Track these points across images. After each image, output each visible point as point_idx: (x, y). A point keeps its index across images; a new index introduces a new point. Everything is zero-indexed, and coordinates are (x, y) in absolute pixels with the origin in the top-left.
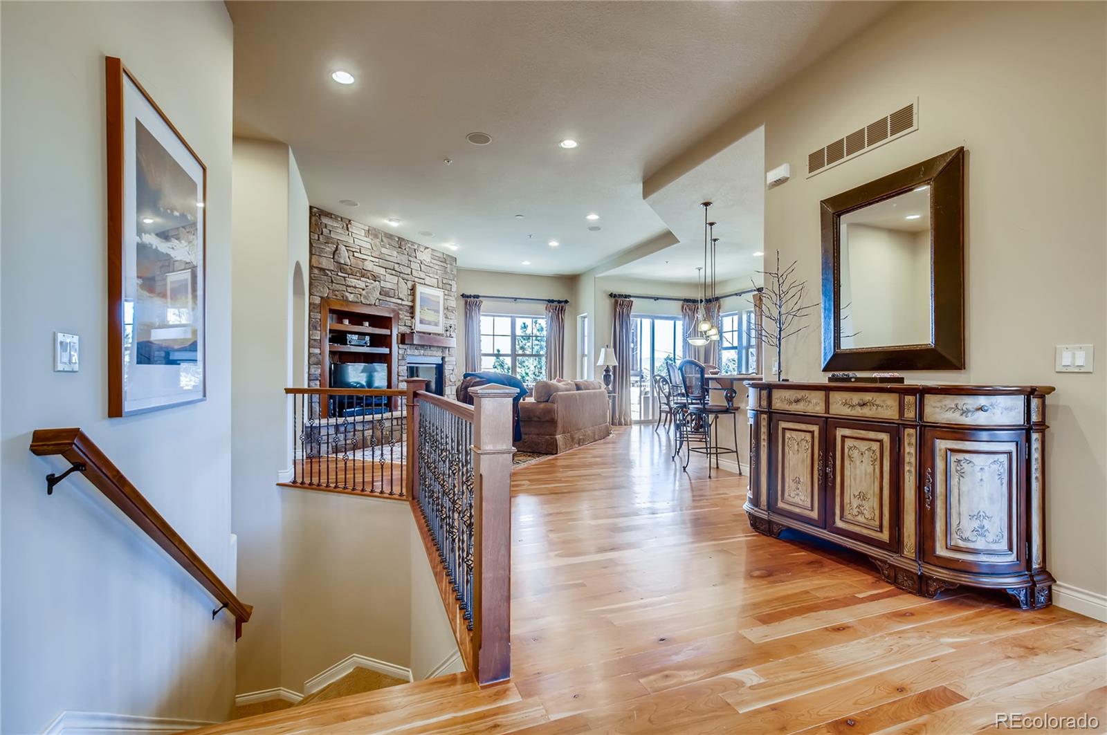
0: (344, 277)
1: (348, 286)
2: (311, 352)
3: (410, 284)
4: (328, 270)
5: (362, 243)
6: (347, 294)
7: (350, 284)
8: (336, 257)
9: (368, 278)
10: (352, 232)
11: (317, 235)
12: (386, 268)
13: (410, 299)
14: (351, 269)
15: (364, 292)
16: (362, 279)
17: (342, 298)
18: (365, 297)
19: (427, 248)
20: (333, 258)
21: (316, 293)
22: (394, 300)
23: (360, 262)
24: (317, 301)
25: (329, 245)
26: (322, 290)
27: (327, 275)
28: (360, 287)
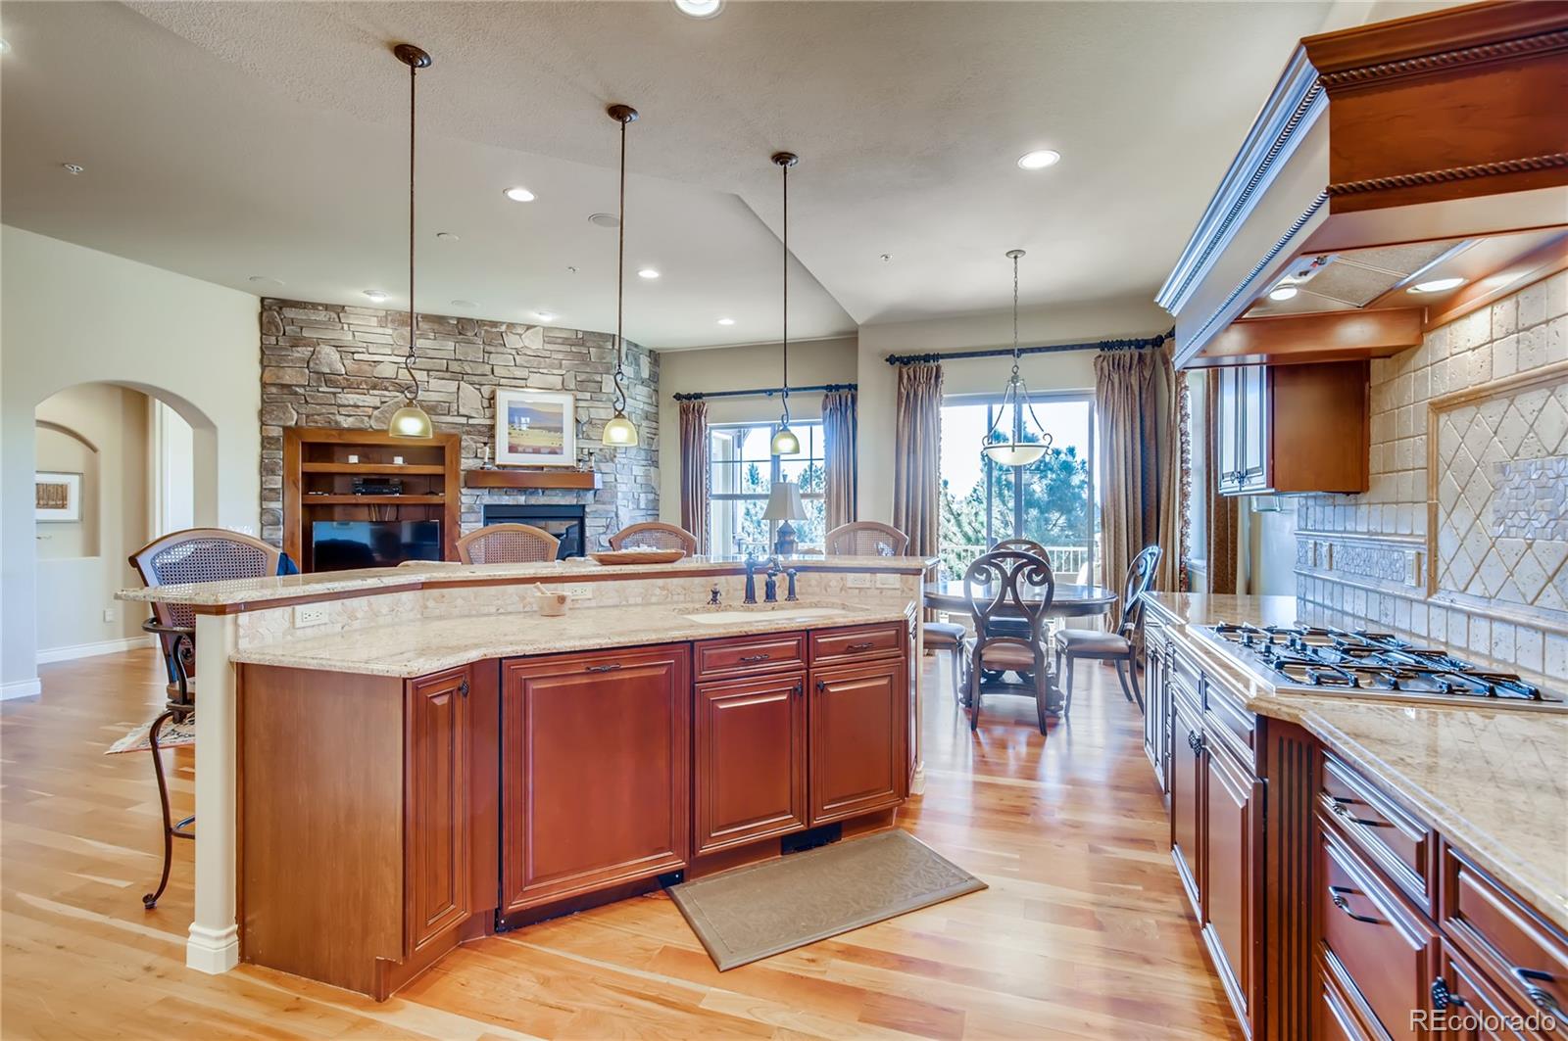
0: (334, 394)
1: (340, 406)
2: (264, 507)
3: (486, 390)
4: (296, 386)
5: (369, 338)
6: (340, 418)
7: (346, 403)
8: (311, 365)
9: (386, 389)
10: (349, 324)
11: (274, 338)
12: (428, 371)
13: (488, 414)
14: (348, 380)
15: (376, 412)
16: (371, 392)
17: (327, 425)
18: (377, 419)
19: (529, 327)
20: (308, 367)
21: (269, 422)
22: (449, 419)
23: (366, 367)
24: (276, 432)
25: (299, 349)
26: (281, 415)
27: (296, 393)
28: (366, 404)
